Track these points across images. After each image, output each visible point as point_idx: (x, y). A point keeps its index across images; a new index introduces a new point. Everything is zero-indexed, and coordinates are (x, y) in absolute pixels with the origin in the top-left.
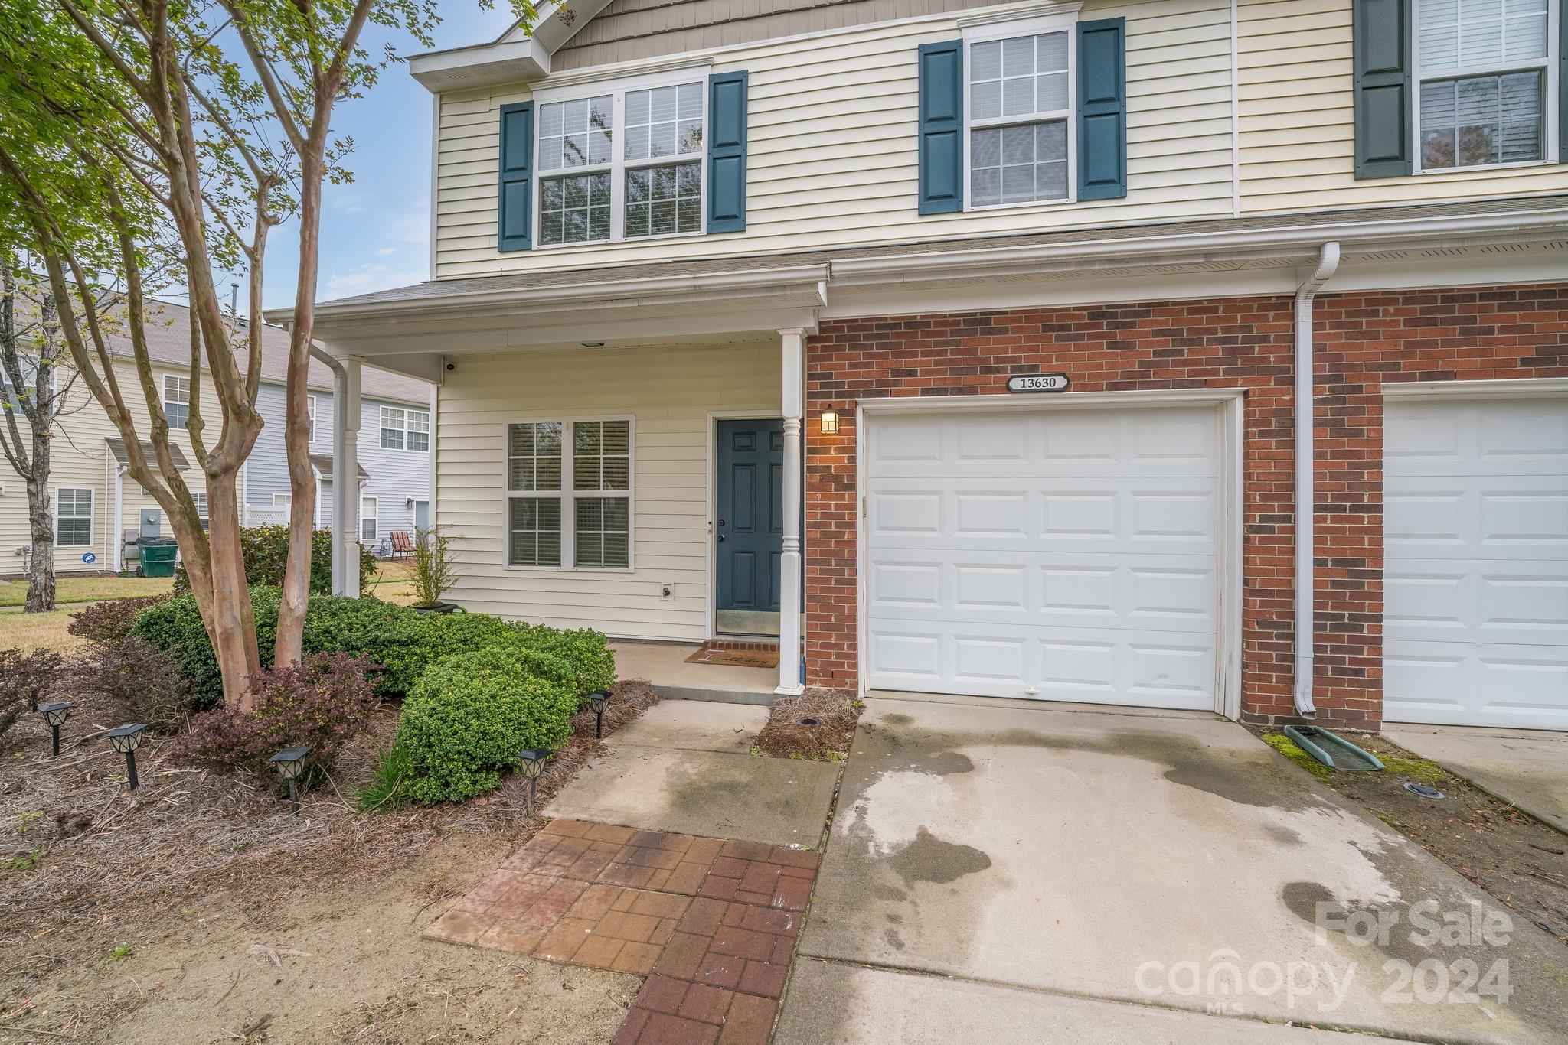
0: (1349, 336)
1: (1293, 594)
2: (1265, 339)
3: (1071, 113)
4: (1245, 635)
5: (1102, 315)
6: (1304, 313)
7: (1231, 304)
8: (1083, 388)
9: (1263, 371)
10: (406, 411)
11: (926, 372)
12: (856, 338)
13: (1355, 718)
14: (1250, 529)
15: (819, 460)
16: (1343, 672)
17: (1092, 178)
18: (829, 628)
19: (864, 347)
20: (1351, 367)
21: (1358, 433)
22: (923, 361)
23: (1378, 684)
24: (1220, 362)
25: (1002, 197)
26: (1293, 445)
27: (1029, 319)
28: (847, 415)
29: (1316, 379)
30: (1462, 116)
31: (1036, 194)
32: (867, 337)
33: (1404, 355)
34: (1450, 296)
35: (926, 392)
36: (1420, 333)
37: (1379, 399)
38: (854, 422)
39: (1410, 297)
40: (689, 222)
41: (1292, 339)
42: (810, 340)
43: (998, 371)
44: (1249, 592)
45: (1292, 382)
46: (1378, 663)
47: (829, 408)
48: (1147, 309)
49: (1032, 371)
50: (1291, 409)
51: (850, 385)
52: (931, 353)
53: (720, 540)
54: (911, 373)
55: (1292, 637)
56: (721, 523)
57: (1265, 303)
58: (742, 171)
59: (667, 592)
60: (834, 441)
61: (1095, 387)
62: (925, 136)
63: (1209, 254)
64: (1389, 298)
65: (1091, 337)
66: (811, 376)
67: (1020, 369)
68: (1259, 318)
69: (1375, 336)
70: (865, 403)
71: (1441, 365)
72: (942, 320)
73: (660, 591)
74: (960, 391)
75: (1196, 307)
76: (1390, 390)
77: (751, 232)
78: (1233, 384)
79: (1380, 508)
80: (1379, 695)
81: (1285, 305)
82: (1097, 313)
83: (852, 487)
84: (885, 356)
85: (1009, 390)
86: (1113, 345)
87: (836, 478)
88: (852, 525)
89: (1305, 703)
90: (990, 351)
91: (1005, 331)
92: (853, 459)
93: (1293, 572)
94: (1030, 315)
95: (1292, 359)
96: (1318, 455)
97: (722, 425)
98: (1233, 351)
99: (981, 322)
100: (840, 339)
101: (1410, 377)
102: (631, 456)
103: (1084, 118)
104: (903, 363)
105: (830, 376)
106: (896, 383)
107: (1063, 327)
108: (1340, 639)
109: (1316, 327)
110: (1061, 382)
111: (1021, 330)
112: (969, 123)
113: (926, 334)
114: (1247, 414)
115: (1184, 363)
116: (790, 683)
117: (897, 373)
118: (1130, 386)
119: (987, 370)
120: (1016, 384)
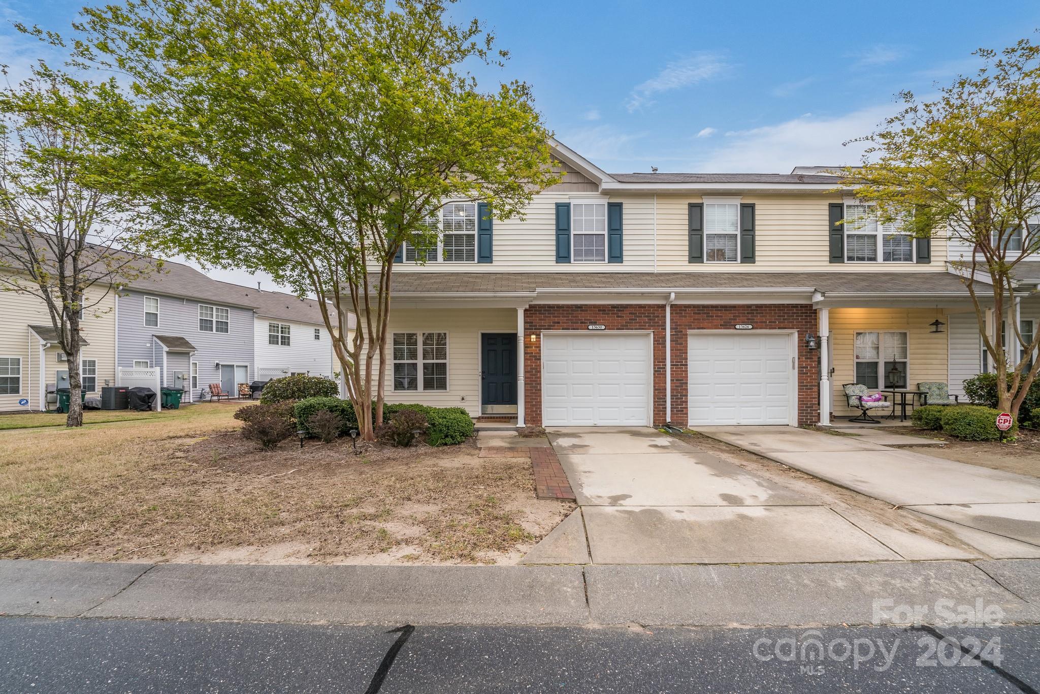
0: (680, 317)
1: (665, 389)
2: (658, 316)
3: (606, 233)
4: (654, 402)
5: (615, 307)
6: (668, 309)
7: (649, 306)
8: (610, 329)
9: (658, 326)
10: (214, 308)
11: (563, 323)
12: (541, 311)
13: (681, 424)
14: (655, 371)
15: (529, 350)
16: (679, 411)
17: (613, 255)
18: (533, 405)
19: (543, 314)
20: (680, 325)
21: (682, 344)
22: (562, 319)
23: (687, 414)
24: (647, 323)
25: (584, 258)
26: (665, 347)
27: (594, 307)
28: (538, 336)
29: (671, 329)
30: (718, 245)
31: (595, 258)
32: (544, 311)
33: (693, 322)
34: (704, 306)
35: (563, 329)
36: (697, 316)
37: (687, 335)
38: (540, 338)
39: (694, 306)
40: (470, 257)
41: (665, 317)
42: (525, 310)
43: (585, 323)
44: (655, 390)
45: (665, 329)
46: (687, 408)
47: (533, 334)
48: (627, 306)
49: (595, 323)
50: (664, 337)
51: (539, 326)
52: (565, 317)
53: (483, 379)
54: (559, 323)
55: (666, 402)
56: (483, 372)
57: (658, 306)
58: (491, 240)
59: (463, 399)
60: (533, 344)
61: (613, 329)
62: (558, 235)
63: (643, 293)
64: (689, 306)
65: (612, 314)
66: (525, 322)
67: (591, 323)
68: (657, 310)
69: (686, 317)
70: (543, 332)
71: (702, 325)
72: (568, 306)
73: (460, 398)
74: (574, 329)
75: (640, 306)
76: (690, 332)
77: (494, 263)
78: (650, 329)
79: (687, 365)
80: (687, 417)
81: (664, 307)
82: (614, 306)
83: (540, 359)
84: (550, 317)
85: (588, 329)
86: (618, 317)
87: (535, 356)
88: (540, 372)
89: (668, 420)
90: (583, 317)
91: (587, 311)
92: (540, 350)
93: (665, 383)
94: (595, 306)
95: (665, 323)
96: (671, 350)
97: (483, 335)
98: (650, 320)
99: (579, 307)
100: (535, 311)
101: (694, 329)
102: (447, 346)
103: (610, 235)
104: (556, 319)
105: (532, 323)
106: (554, 326)
107: (604, 311)
108: (677, 402)
109: (671, 314)
110: (603, 327)
111: (591, 310)
112: (573, 232)
113: (563, 310)
114: (654, 338)
115: (638, 323)
116: (521, 424)
117: (554, 323)
118: (623, 329)
119: (582, 323)
120: (590, 327)
